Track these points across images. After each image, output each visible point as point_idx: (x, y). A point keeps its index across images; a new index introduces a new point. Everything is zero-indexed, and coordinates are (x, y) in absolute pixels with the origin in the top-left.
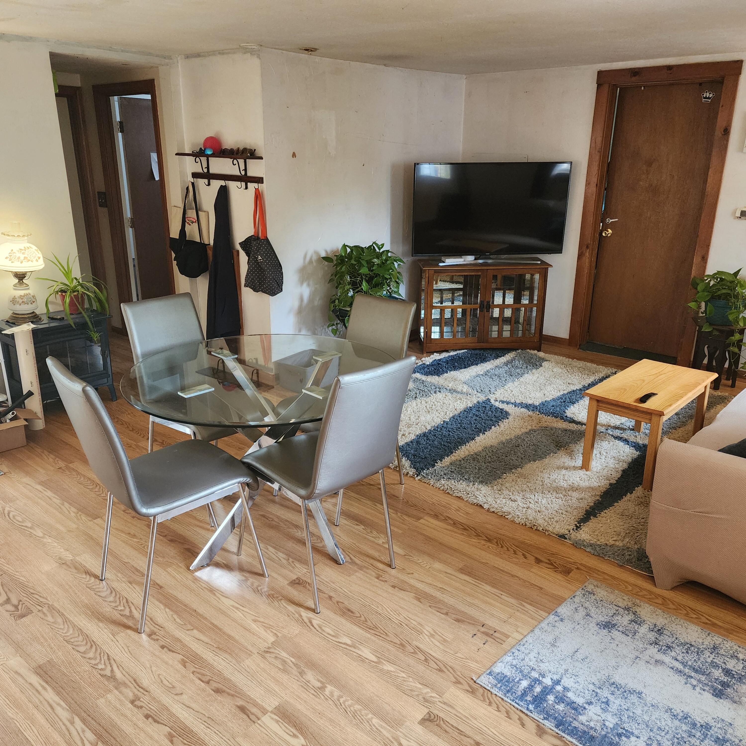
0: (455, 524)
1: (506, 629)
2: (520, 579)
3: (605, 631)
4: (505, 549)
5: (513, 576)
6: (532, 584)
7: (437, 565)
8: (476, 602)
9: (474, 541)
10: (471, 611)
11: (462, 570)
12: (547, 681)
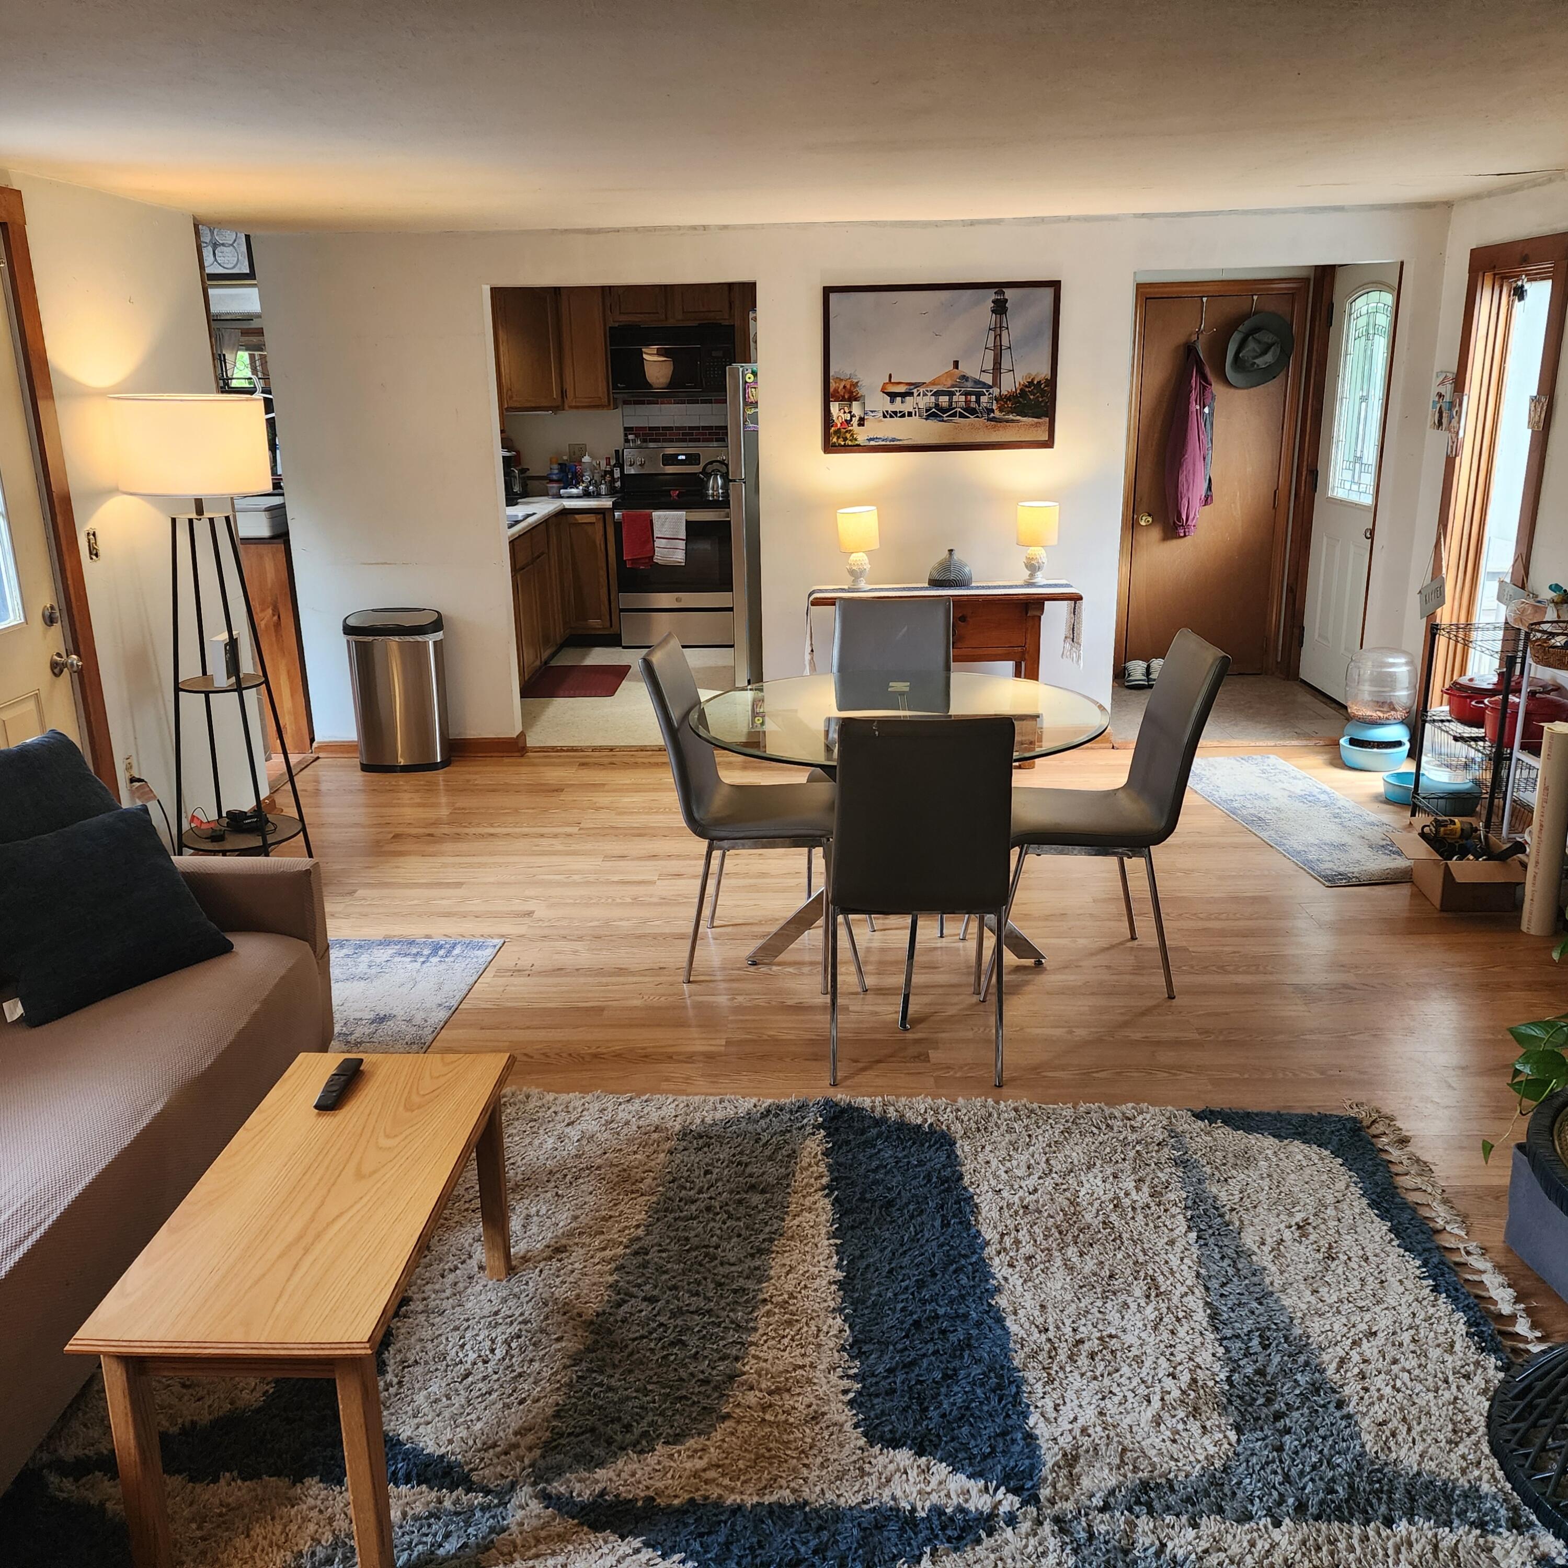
0: (670, 1058)
1: (501, 981)
2: (516, 1028)
3: (382, 1014)
4: (564, 1055)
5: (528, 1028)
6: (498, 1028)
7: (637, 1002)
8: (554, 989)
9: (617, 1047)
10: (550, 980)
11: (601, 1009)
12: (434, 960)
